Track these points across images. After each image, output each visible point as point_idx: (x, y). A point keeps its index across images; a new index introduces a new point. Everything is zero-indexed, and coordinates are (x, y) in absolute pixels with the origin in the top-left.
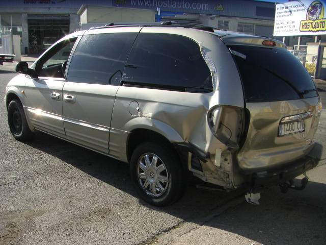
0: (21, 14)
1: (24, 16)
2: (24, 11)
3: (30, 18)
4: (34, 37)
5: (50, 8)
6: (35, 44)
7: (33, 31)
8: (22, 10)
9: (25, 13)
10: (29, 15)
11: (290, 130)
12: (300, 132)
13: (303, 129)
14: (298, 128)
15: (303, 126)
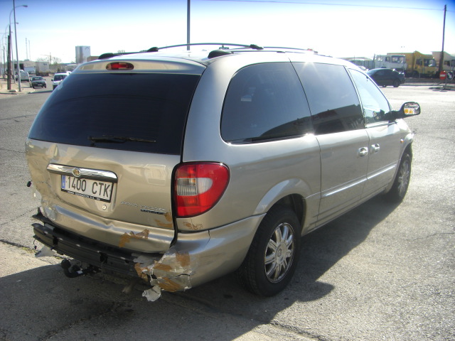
11: (79, 187)
12: (95, 198)
13: (105, 198)
14: (94, 191)
15: (109, 193)
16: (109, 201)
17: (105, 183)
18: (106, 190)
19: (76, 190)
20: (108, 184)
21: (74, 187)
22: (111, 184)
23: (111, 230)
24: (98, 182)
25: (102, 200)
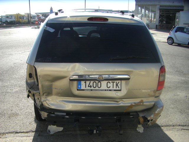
0: (156, 5)
1: (158, 7)
2: (158, 4)
3: (161, 8)
4: (164, 19)
5: (173, 2)
6: (164, 23)
7: (164, 15)
8: (157, 3)
9: (158, 5)
10: (161, 6)
11: (95, 86)
12: (110, 90)
13: (118, 89)
14: (108, 86)
15: (119, 86)
16: (120, 90)
17: (115, 81)
18: (117, 85)
19: (92, 88)
20: (118, 82)
21: (91, 87)
22: (120, 81)
23: (122, 105)
24: (111, 82)
25: (115, 90)
